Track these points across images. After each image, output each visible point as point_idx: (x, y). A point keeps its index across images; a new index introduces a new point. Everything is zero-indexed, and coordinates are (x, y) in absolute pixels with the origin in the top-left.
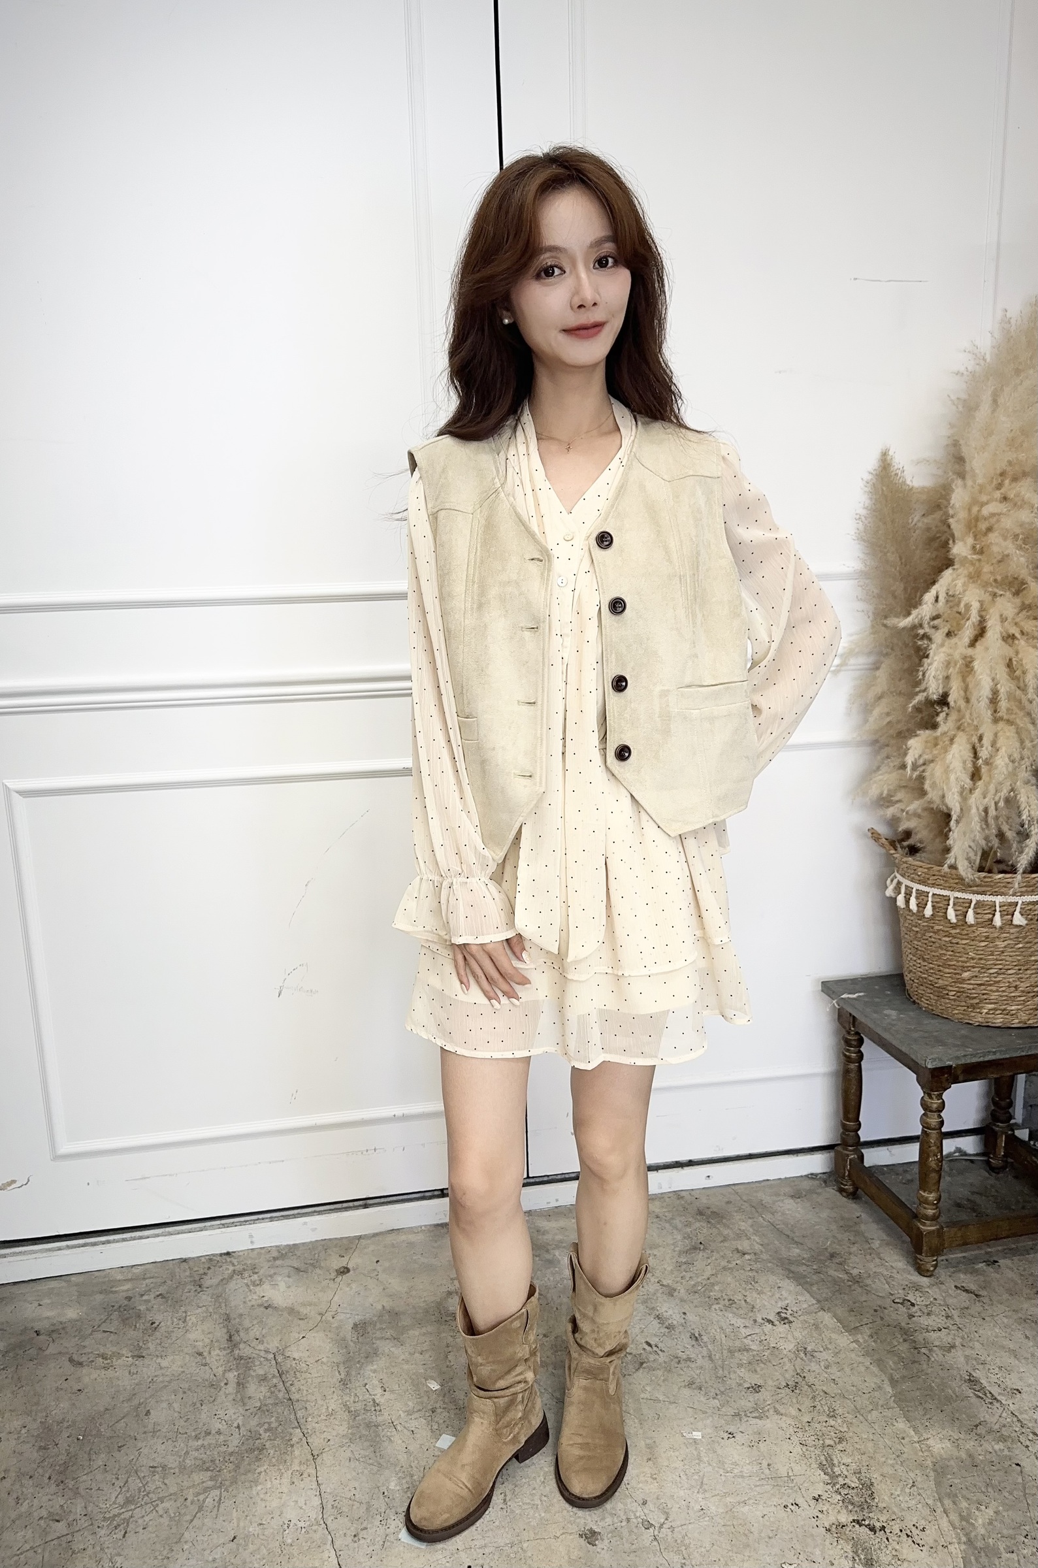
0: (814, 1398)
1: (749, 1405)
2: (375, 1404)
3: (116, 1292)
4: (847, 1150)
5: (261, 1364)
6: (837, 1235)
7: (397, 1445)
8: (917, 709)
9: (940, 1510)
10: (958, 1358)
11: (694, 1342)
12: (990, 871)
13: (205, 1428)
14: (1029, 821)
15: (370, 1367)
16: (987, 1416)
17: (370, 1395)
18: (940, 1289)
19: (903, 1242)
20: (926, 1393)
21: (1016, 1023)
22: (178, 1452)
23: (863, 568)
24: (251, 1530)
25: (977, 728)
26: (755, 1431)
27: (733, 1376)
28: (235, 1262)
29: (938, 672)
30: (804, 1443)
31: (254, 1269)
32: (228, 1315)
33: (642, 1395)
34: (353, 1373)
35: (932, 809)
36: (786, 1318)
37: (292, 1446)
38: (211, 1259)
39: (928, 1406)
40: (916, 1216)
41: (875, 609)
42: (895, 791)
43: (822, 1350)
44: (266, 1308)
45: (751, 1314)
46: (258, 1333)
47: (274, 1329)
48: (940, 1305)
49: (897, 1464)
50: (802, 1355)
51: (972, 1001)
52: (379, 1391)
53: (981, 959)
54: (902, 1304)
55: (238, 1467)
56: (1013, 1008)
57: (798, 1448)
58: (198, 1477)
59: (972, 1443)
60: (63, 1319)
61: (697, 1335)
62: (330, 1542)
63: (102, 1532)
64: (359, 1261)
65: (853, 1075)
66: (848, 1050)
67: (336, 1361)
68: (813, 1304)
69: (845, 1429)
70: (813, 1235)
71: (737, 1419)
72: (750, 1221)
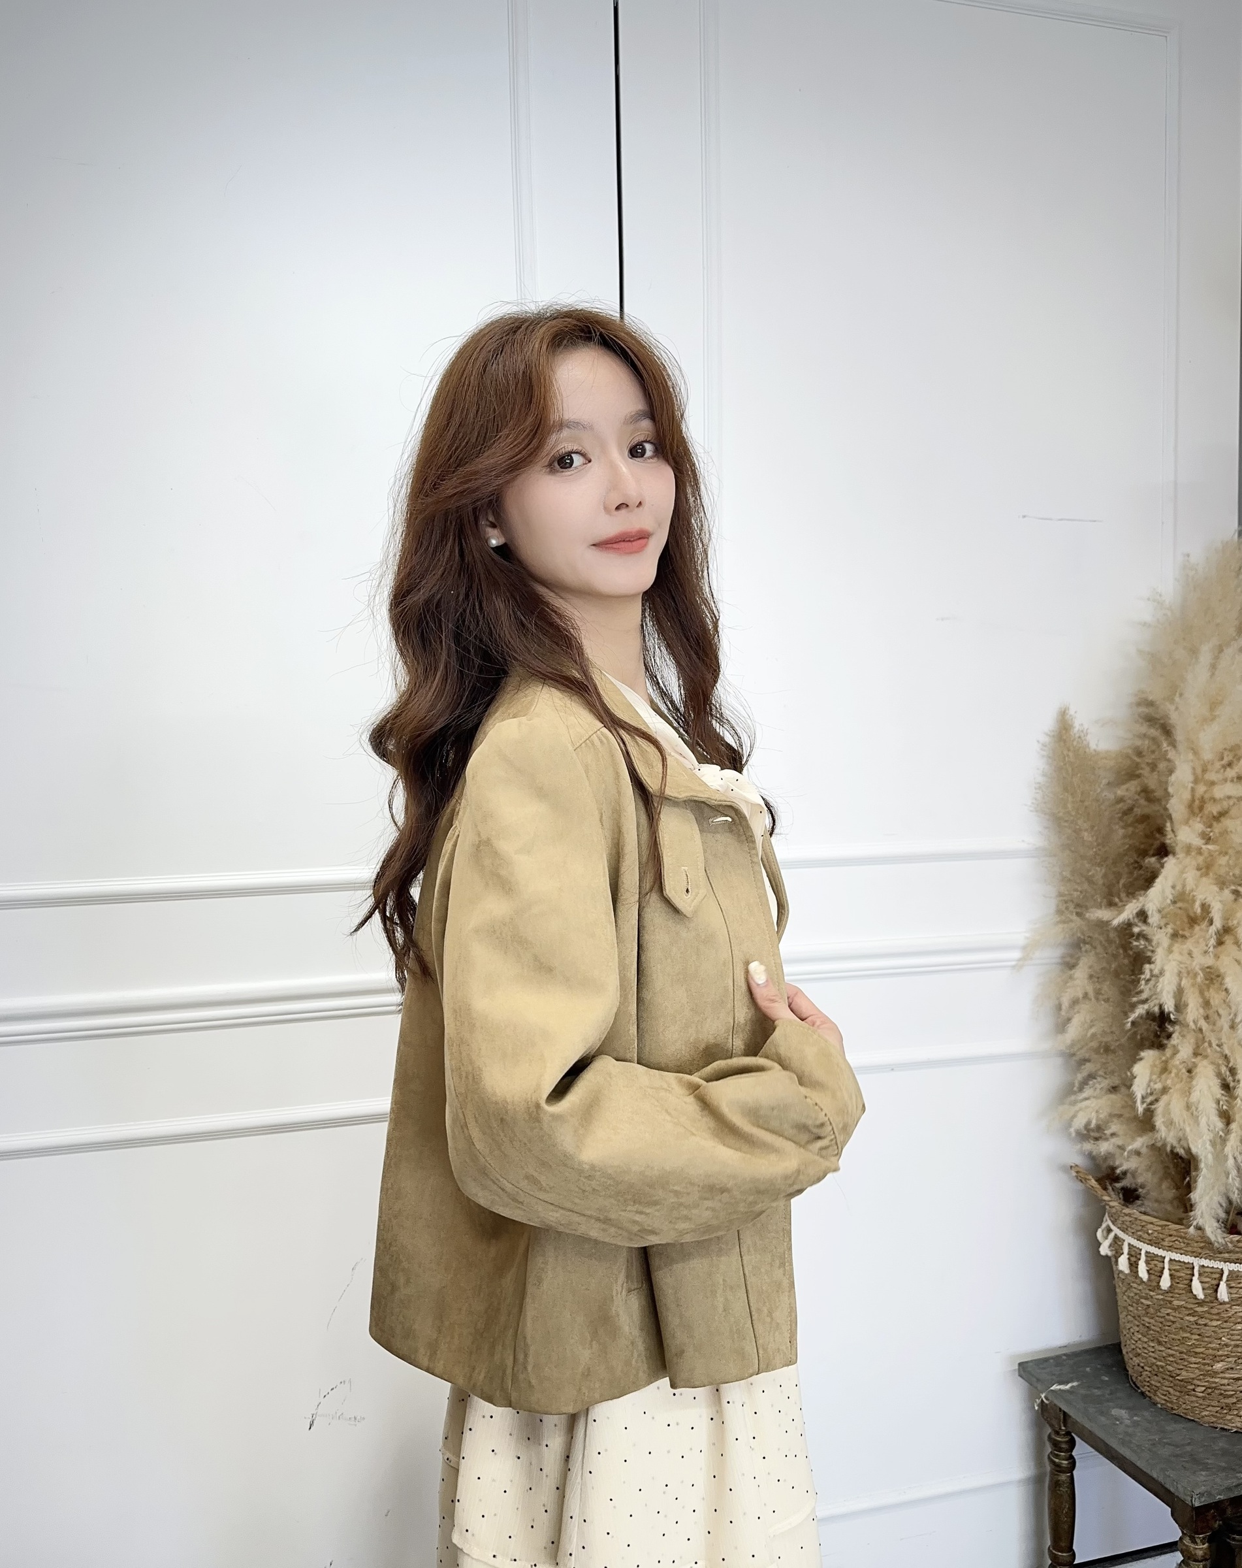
23: (1046, 846)
35: (1162, 1149)
41: (1067, 894)
42: (1110, 1122)
51: (1228, 1401)
53: (1237, 1346)
65: (1064, 1489)
66: (1057, 1456)
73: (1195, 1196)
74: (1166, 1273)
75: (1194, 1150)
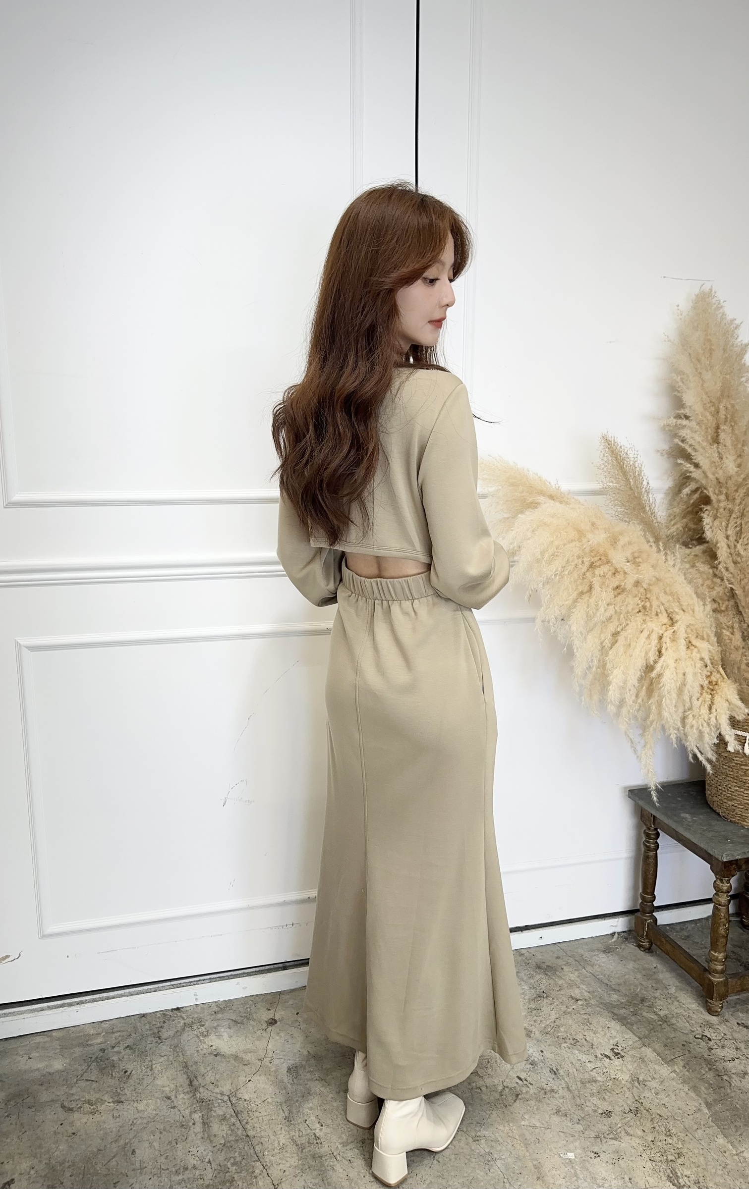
0: (653, 1120)
1: (605, 1128)
2: (317, 1138)
3: (91, 1045)
5: (219, 1105)
6: (643, 983)
7: (339, 1174)
11: (554, 1076)
13: (182, 1165)
15: (307, 1105)
17: (311, 1129)
18: (727, 1026)
19: (692, 987)
20: (734, 1113)
26: (614, 1150)
27: (588, 1104)
28: (184, 1015)
30: (652, 1159)
31: (201, 1023)
32: (186, 1063)
33: (523, 1123)
34: (294, 1111)
36: (619, 1053)
37: (256, 1177)
38: (164, 1013)
39: (738, 1124)
40: (705, 970)
43: (650, 1079)
44: (216, 1056)
45: (592, 1051)
46: (212, 1078)
47: (225, 1074)
48: (730, 1039)
49: (724, 1174)
50: (637, 1084)
52: (318, 1126)
54: (702, 1039)
57: (649, 1163)
60: (51, 1070)
61: (555, 1070)
64: (283, 1013)
65: (651, 860)
66: (648, 842)
67: (279, 1101)
68: (636, 1042)
69: (680, 1146)
70: (625, 983)
71: (598, 1140)
72: (576, 973)
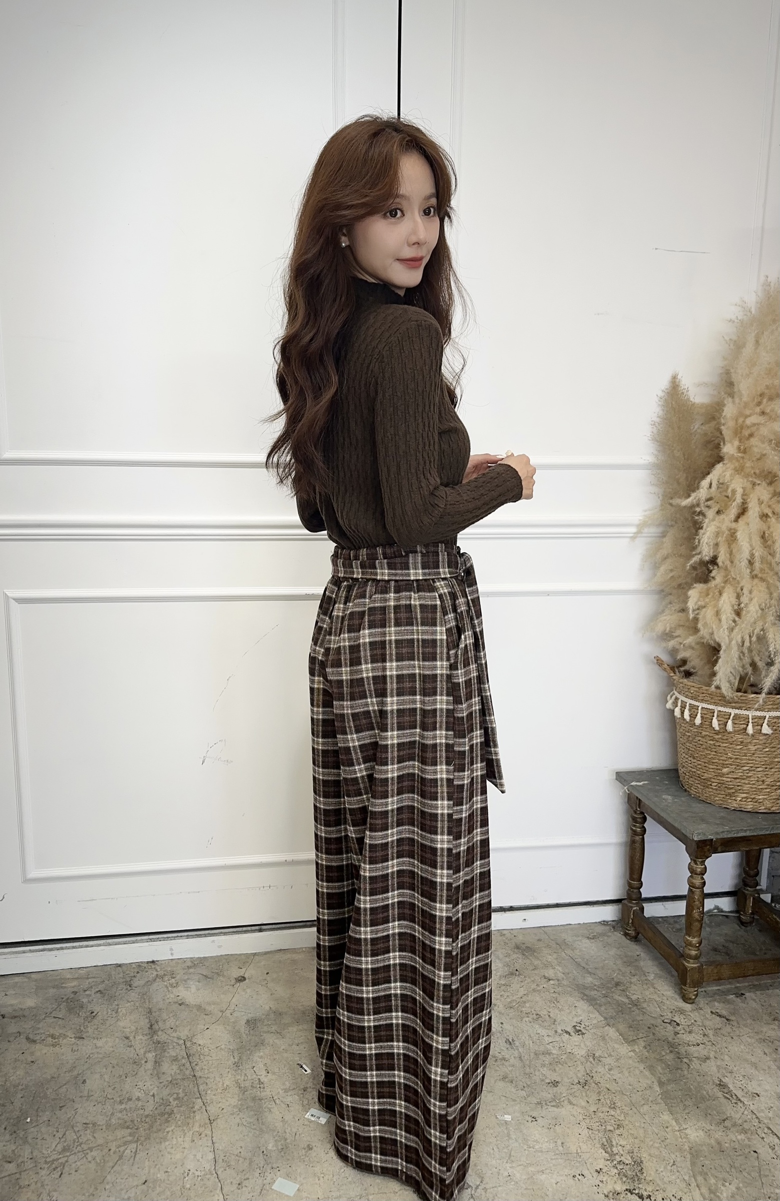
0: (599, 1093)
1: (549, 1096)
2: (260, 1083)
3: (65, 987)
4: (631, 903)
5: (173, 1047)
6: (621, 968)
7: (275, 1116)
8: (694, 568)
9: (694, 1184)
10: (711, 1067)
11: (508, 1046)
12: (745, 692)
13: (127, 1096)
14: (775, 652)
15: (257, 1054)
16: (733, 1113)
17: (257, 1075)
18: (699, 1013)
19: (673, 976)
20: (686, 1093)
21: (762, 809)
22: (105, 1113)
23: (656, 462)
24: (159, 1175)
25: (739, 583)
26: (553, 1116)
27: (537, 1073)
28: (158, 968)
29: (710, 540)
30: (590, 1127)
31: (172, 975)
32: (150, 1009)
34: (244, 1058)
35: (703, 643)
36: (580, 1031)
37: (194, 1112)
38: (139, 965)
39: (687, 1103)
40: (682, 956)
41: (664, 492)
42: (675, 629)
43: (607, 1056)
44: (180, 1005)
45: (553, 1026)
46: (172, 1024)
47: (185, 1021)
48: (699, 1026)
49: (662, 1147)
50: (591, 1059)
51: (729, 791)
52: (264, 1073)
53: (737, 759)
54: (670, 1023)
55: (151, 1126)
56: (761, 797)
57: (587, 1130)
58: (120, 1133)
59: (720, 1134)
60: (24, 1007)
61: (511, 1040)
62: (219, 1188)
63: (43, 1172)
64: (253, 973)
65: (638, 845)
66: (635, 826)
67: (231, 1048)
68: (601, 1021)
69: (622, 1118)
70: (603, 968)
71: (539, 1106)
72: (555, 956)
73: (715, 668)
74: (699, 715)
75: (717, 639)
